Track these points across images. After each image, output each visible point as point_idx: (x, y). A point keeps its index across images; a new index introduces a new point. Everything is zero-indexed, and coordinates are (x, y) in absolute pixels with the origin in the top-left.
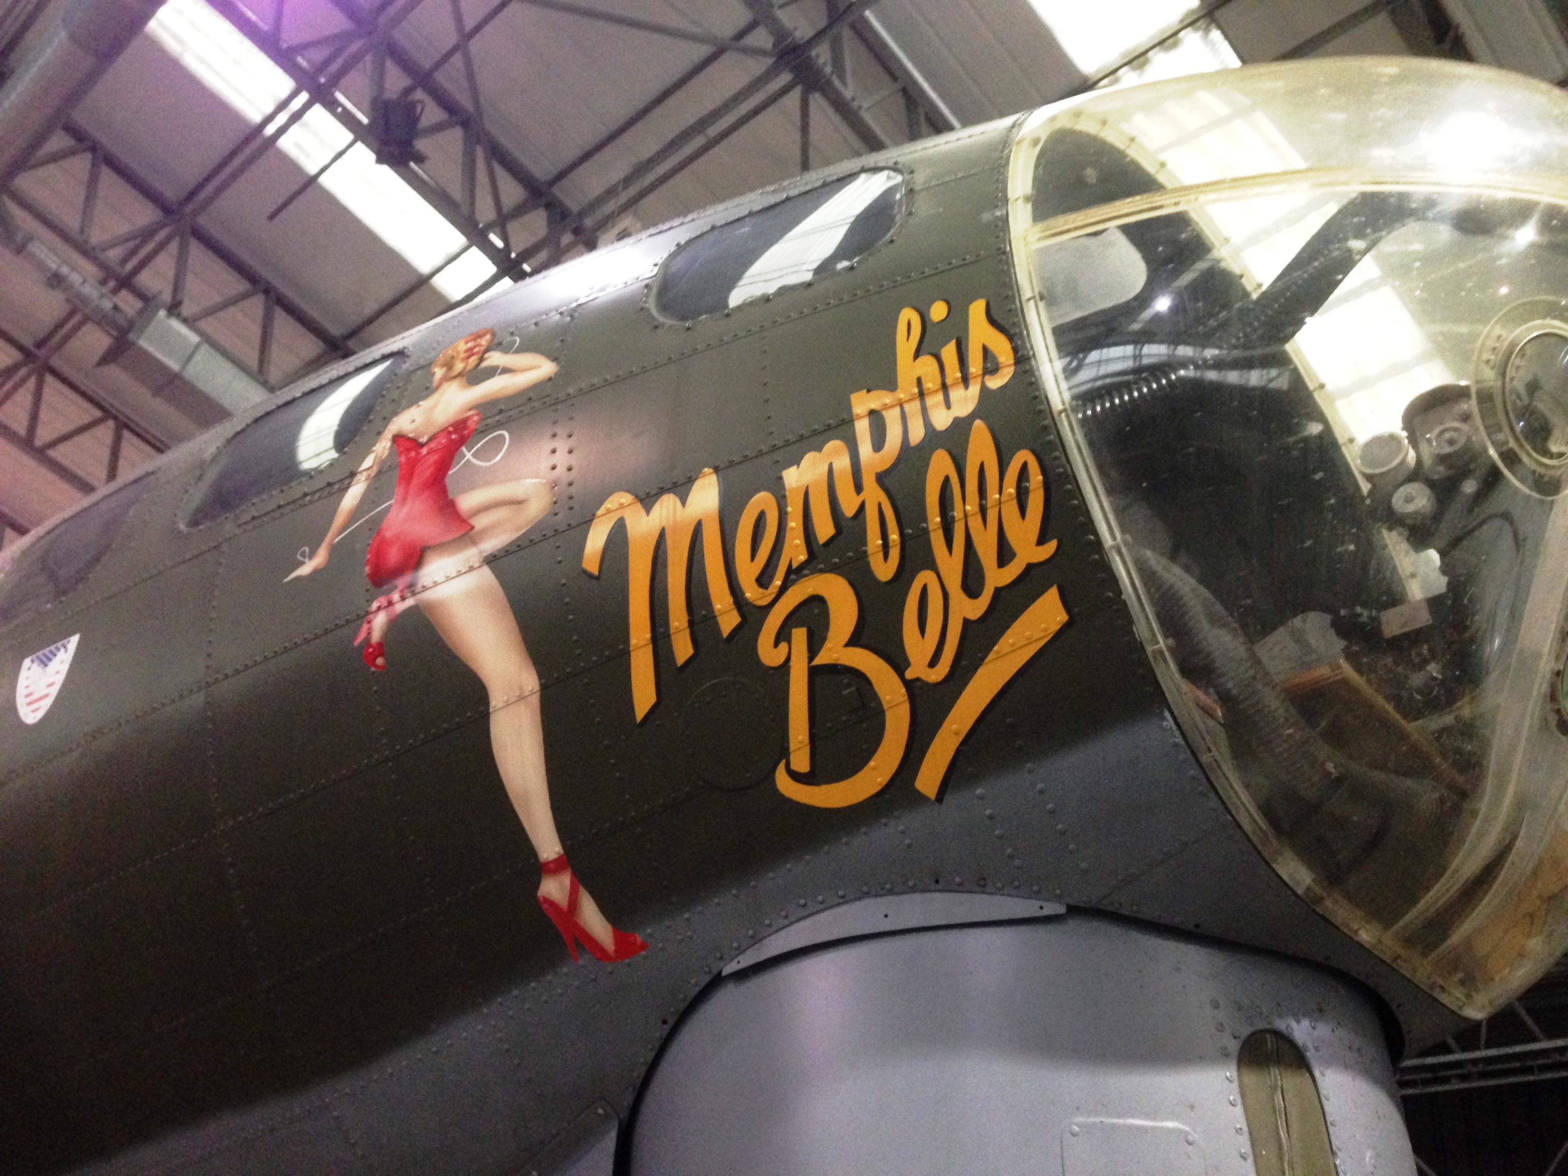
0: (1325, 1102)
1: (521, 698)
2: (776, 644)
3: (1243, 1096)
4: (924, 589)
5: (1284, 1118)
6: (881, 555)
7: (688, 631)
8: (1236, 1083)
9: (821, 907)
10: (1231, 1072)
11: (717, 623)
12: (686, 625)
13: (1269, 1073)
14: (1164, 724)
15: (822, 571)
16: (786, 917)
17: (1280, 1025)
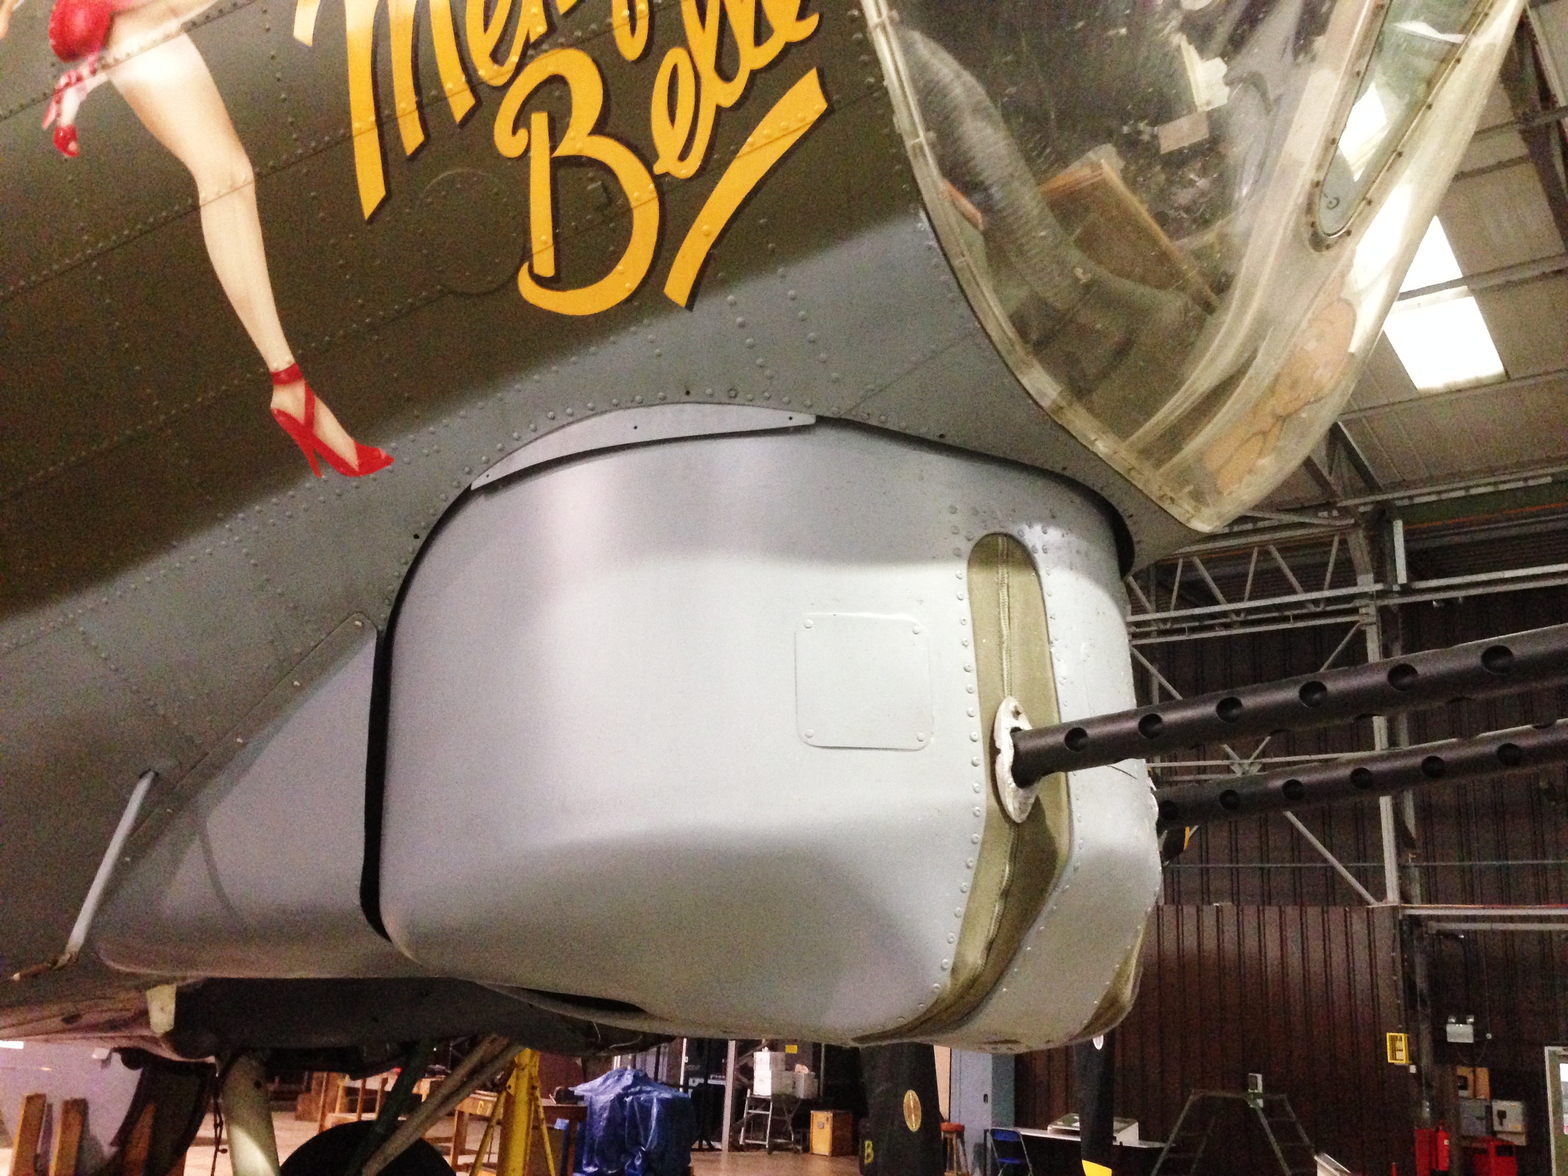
0: (1047, 598)
1: (235, 189)
2: (514, 132)
3: (970, 591)
4: (675, 69)
5: (1007, 614)
6: (628, 28)
7: (416, 114)
8: (965, 579)
9: (571, 419)
10: (961, 568)
11: (448, 105)
12: (414, 106)
13: (998, 573)
14: (920, 225)
15: (563, 46)
16: (535, 430)
17: (1013, 530)
